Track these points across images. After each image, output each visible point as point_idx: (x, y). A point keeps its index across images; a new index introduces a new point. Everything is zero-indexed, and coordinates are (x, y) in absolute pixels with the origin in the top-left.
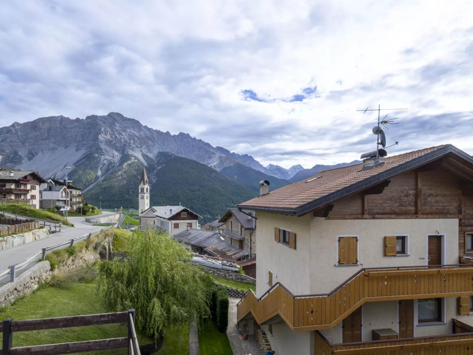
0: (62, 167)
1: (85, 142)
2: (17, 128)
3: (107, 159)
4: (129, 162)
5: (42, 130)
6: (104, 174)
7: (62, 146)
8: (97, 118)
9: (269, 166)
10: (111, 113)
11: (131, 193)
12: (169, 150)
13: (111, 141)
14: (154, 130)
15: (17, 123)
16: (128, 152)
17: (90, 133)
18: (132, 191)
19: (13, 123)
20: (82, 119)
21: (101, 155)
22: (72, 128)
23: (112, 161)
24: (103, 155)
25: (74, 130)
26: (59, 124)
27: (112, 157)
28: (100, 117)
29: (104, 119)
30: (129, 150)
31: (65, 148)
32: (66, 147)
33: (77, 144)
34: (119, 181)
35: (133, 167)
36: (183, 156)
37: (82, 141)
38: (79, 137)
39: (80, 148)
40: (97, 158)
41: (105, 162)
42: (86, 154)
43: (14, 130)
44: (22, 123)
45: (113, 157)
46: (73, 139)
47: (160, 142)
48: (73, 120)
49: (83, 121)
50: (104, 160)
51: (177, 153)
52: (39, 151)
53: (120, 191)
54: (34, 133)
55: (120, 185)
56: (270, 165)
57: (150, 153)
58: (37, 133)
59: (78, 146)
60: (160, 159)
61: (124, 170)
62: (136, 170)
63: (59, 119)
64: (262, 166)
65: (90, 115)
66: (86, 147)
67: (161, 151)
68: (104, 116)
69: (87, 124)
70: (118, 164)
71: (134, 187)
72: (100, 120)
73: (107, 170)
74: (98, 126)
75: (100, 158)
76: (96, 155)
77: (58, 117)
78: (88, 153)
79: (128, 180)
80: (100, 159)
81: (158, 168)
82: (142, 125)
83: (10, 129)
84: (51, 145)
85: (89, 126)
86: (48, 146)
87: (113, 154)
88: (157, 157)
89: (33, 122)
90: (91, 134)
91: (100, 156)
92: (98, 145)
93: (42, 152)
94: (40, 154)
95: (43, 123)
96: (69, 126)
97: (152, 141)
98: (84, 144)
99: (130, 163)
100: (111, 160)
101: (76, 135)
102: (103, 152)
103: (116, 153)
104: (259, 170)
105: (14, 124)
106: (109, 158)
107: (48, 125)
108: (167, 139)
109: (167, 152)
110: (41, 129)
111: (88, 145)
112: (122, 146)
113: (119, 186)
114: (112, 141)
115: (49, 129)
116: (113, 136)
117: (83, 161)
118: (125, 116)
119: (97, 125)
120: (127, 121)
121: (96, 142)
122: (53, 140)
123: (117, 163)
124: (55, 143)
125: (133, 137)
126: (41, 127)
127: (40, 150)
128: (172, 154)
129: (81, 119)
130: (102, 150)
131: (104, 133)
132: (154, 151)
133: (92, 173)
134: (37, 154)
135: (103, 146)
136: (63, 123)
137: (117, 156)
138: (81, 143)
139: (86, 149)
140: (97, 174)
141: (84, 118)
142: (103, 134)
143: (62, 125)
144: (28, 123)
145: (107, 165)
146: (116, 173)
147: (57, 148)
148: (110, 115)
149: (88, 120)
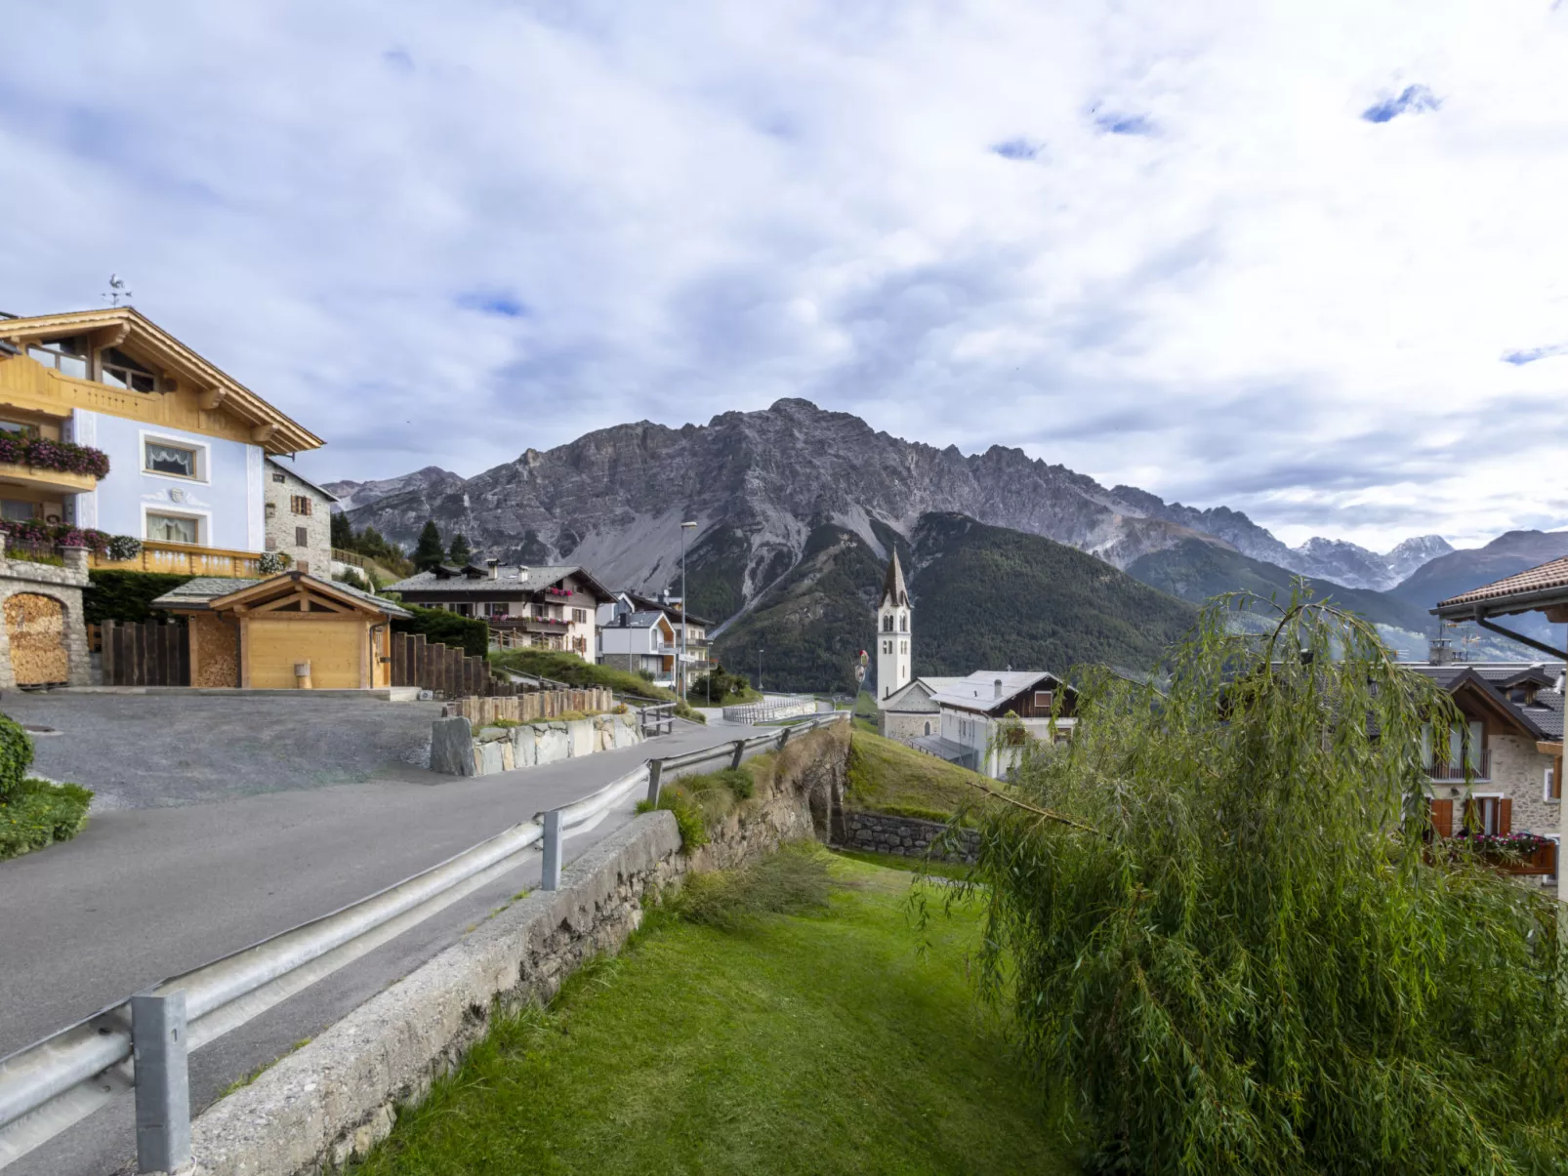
0: (646, 573)
1: (707, 496)
2: (532, 465)
3: (767, 544)
4: (833, 550)
5: (595, 469)
6: (762, 589)
7: (647, 511)
8: (741, 420)
9: (1308, 546)
10: (781, 400)
11: (838, 646)
12: (956, 508)
13: (781, 488)
14: (910, 445)
15: (533, 451)
16: (829, 518)
17: (721, 467)
18: (840, 640)
19: (524, 451)
20: (701, 427)
21: (752, 532)
22: (671, 457)
23: (785, 549)
24: (759, 530)
25: (678, 460)
26: (639, 446)
27: (784, 537)
28: (750, 415)
29: (759, 422)
30: (832, 514)
31: (655, 517)
32: (658, 513)
33: (686, 502)
34: (802, 609)
35: (844, 564)
36: (1001, 524)
37: (700, 493)
38: (691, 481)
39: (695, 513)
40: (738, 542)
41: (764, 551)
42: (710, 531)
43: (525, 473)
44: (544, 450)
45: (787, 536)
46: (675, 489)
47: (927, 480)
48: (676, 431)
49: (704, 431)
50: (762, 545)
51: (983, 514)
52: (588, 530)
53: (806, 641)
54: (578, 479)
55: (807, 621)
56: (1315, 541)
57: (897, 518)
58: (584, 476)
59: (689, 506)
60: (927, 537)
61: (818, 575)
62: (852, 573)
63: (639, 430)
64: (1282, 545)
65: (721, 414)
66: (710, 511)
67: (930, 510)
68: (760, 413)
69: (714, 441)
70: (800, 556)
71: (848, 628)
72: (750, 426)
73: (770, 575)
74: (744, 445)
75: (747, 540)
76: (739, 533)
77: (637, 424)
78: (717, 527)
79: (828, 605)
80: (750, 546)
81: (919, 566)
82: (871, 430)
83: (517, 471)
84: (619, 511)
85: (721, 445)
86: (612, 511)
87: (786, 527)
88: (917, 530)
89: (572, 444)
90: (725, 472)
91: (749, 533)
92: (744, 501)
93: (595, 532)
94: (591, 537)
95: (598, 448)
96: (664, 451)
97: (903, 480)
98: (705, 502)
99: (837, 552)
100: (779, 544)
101: (683, 477)
102: (759, 523)
103: (794, 525)
104: (1269, 560)
105: (525, 455)
106: (773, 539)
107: (610, 450)
108: (949, 470)
109: (950, 514)
110: (593, 463)
111: (716, 504)
112: (813, 500)
113: (803, 625)
114: (782, 486)
115: (614, 463)
116: (787, 473)
117: (702, 552)
118: (821, 408)
119: (739, 441)
120: (828, 421)
121: (739, 493)
122: (622, 495)
123: (796, 555)
124: (628, 502)
125: (845, 470)
126: (593, 458)
127: (591, 528)
128: (967, 519)
129: (697, 426)
130: (753, 515)
131: (761, 464)
132: (907, 511)
133: (727, 585)
134: (582, 537)
135: (757, 504)
136: (649, 441)
137: (799, 532)
138: (696, 498)
139: (710, 517)
140: (741, 589)
141: (706, 424)
142: (757, 465)
143: (645, 448)
144: (559, 449)
145: (767, 561)
146: (793, 586)
147: (633, 519)
148: (776, 408)
149: (717, 428)
